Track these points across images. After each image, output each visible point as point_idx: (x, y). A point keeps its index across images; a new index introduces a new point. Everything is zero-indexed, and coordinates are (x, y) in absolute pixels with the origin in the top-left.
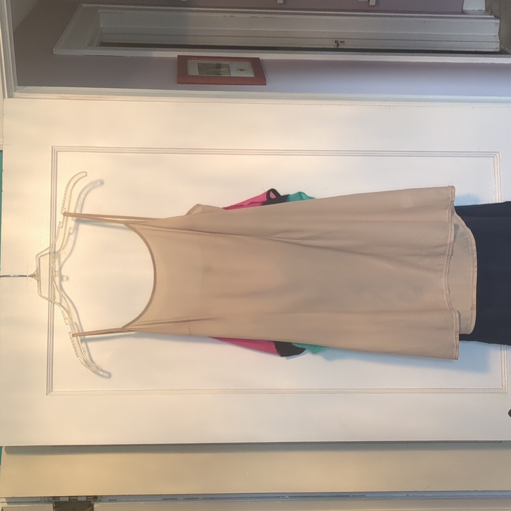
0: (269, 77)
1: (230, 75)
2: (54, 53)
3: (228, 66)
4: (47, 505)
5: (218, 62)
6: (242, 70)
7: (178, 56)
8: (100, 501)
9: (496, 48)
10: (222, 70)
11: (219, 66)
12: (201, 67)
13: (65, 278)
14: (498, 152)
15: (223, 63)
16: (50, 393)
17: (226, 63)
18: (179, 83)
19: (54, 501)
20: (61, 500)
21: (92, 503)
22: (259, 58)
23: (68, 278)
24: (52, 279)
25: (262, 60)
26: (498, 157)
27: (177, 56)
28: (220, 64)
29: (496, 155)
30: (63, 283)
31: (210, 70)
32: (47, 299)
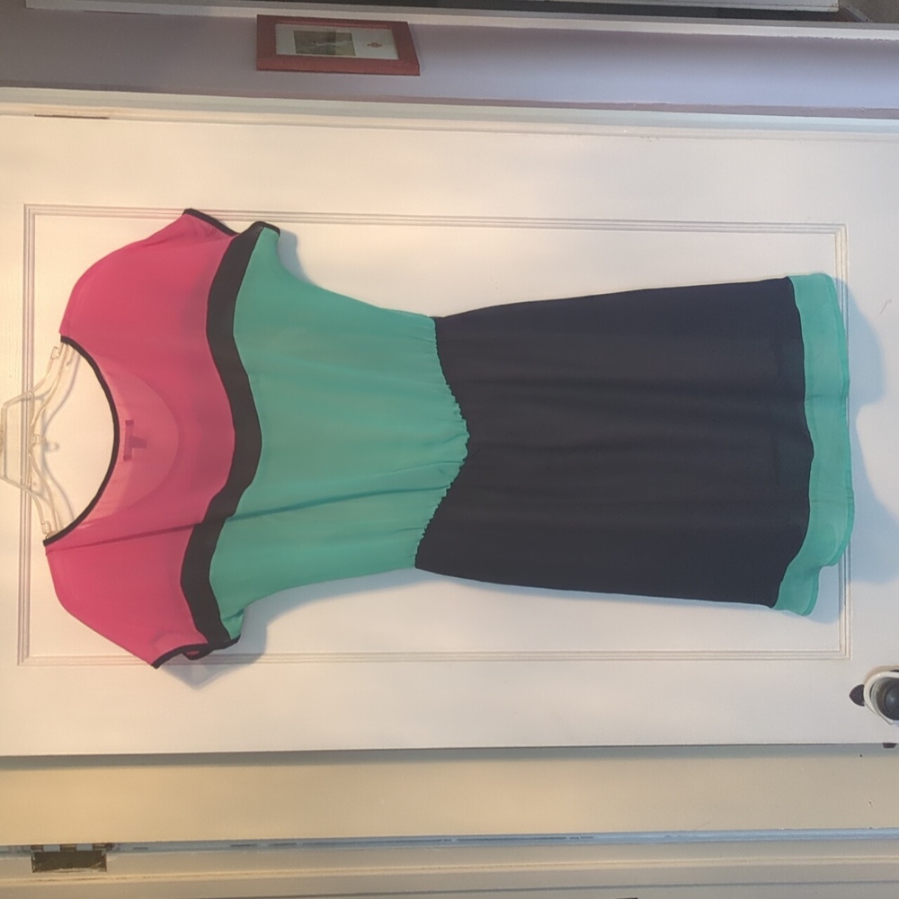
0: (425, 60)
1: (354, 54)
2: (28, 6)
3: (350, 37)
4: (20, 859)
5: (331, 29)
6: (375, 45)
7: (258, 16)
8: (118, 850)
9: (833, 6)
10: (337, 44)
11: (332, 37)
12: (301, 39)
13: (52, 447)
14: (844, 225)
15: (339, 30)
16: (25, 660)
17: (347, 30)
18: (259, 69)
19: (32, 851)
20: (46, 850)
21: (103, 854)
22: (406, 23)
23: (57, 447)
24: (27, 450)
25: (412, 25)
26: (844, 234)
27: (255, 16)
28: (334, 34)
29: (840, 229)
30: (48, 455)
31: (318, 45)
32: (18, 486)
